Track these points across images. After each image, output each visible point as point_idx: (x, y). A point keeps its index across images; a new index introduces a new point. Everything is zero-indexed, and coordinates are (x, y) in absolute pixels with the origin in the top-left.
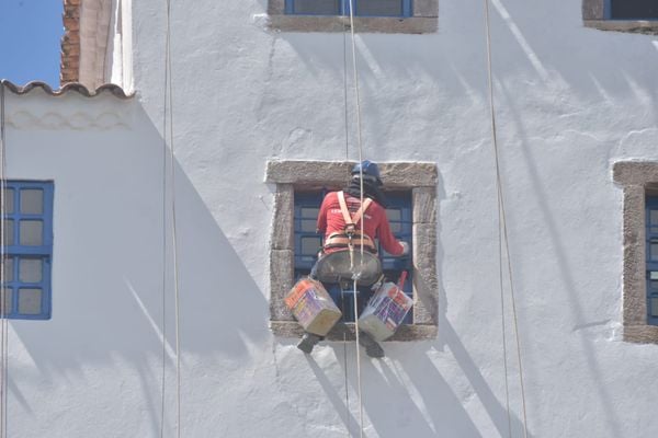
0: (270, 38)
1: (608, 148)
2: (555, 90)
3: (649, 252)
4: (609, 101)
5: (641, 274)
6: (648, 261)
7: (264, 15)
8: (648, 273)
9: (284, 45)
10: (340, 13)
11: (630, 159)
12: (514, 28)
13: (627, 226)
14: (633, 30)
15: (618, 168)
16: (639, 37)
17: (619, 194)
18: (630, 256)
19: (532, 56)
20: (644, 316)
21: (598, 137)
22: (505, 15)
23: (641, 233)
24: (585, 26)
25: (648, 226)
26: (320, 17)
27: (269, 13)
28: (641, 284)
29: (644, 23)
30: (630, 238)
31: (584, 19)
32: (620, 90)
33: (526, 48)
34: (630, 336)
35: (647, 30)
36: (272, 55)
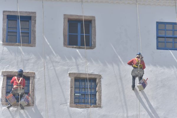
0: (3, 47)
1: (68, 70)
2: (58, 58)
3: (75, 90)
4: (68, 61)
5: (73, 94)
6: (75, 92)
7: (2, 42)
8: (75, 94)
9: (5, 48)
10: (17, 43)
11: (72, 72)
12: (50, 46)
13: (71, 85)
14: (73, 48)
15: (70, 74)
16: (74, 49)
17: (69, 79)
18: (71, 91)
19: (54, 52)
20: (74, 102)
21: (66, 68)
22: (49, 44)
23: (74, 86)
24: (64, 46)
25: (75, 85)
26: (13, 43)
27: (3, 42)
28: (73, 96)
29: (75, 46)
30: (71, 87)
31: (64, 45)
32: (70, 59)
33: (52, 50)
34: (71, 106)
35: (75, 48)
36: (3, 50)
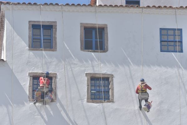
0: (29, 52)
1: (85, 70)
2: (76, 61)
3: (91, 88)
4: (85, 63)
5: (90, 91)
6: (91, 89)
7: (28, 48)
8: (91, 91)
9: (31, 53)
10: (40, 48)
11: (88, 72)
12: (69, 51)
13: (88, 83)
14: (88, 51)
15: (86, 74)
16: (89, 52)
17: (86, 78)
18: (88, 88)
19: (72, 55)
20: (90, 98)
21: (83, 69)
22: (68, 48)
23: (90, 85)
24: (81, 50)
25: (91, 83)
26: (37, 48)
27: (29, 47)
28: (90, 93)
29: (90, 50)
30: (88, 85)
32: (87, 61)
33: (71, 54)
34: (88, 102)
35: (91, 51)
36: (29, 54)
